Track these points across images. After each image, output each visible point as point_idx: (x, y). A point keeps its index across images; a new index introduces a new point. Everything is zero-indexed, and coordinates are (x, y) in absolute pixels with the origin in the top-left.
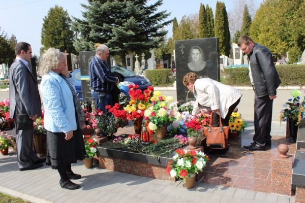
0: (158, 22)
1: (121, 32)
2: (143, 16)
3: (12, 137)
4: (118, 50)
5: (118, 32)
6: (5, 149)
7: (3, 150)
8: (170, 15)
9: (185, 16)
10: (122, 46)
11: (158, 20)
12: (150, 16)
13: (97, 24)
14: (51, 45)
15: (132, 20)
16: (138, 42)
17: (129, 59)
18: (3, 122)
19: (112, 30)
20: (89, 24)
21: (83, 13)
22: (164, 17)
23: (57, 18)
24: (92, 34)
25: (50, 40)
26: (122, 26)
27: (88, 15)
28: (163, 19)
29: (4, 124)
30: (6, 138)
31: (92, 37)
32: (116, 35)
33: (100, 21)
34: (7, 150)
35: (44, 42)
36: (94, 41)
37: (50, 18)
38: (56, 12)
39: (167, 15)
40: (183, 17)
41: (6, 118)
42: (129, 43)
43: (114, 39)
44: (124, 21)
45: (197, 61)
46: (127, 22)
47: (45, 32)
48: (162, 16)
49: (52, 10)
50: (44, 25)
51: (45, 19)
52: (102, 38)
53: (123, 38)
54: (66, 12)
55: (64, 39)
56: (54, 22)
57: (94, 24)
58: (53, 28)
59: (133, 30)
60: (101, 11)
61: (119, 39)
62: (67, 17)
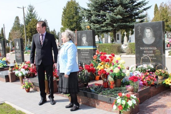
0: (139, 8)
1: (112, 16)
2: (129, 5)
3: (32, 82)
4: (110, 29)
5: (110, 17)
6: (28, 89)
7: (27, 89)
8: (148, 3)
9: (163, 3)
10: (113, 26)
11: (139, 7)
12: (134, 4)
13: (96, 11)
14: (68, 25)
15: (120, 8)
16: (124, 23)
17: (118, 35)
18: (29, 73)
19: (106, 15)
20: (91, 11)
21: (88, 4)
22: (143, 5)
23: (71, 8)
24: (93, 18)
25: (67, 22)
26: (113, 12)
27: (90, 5)
28: (143, 6)
29: (29, 74)
30: (29, 82)
31: (93, 20)
32: (109, 18)
33: (99, 9)
34: (29, 89)
35: (63, 24)
36: (94, 23)
37: (67, 8)
38: (71, 3)
39: (145, 3)
40: (161, 4)
41: (30, 71)
42: (118, 24)
43: (108, 21)
44: (115, 9)
45: (149, 38)
46: (116, 9)
47: (64, 17)
48: (142, 4)
49: (69, 2)
50: (63, 12)
51: (64, 8)
52: (100, 21)
53: (114, 21)
54: (78, 3)
55: (76, 22)
56: (70, 10)
57: (94, 11)
58: (69, 14)
59: (121, 15)
60: (99, 2)
61: (111, 21)
62: (78, 6)
